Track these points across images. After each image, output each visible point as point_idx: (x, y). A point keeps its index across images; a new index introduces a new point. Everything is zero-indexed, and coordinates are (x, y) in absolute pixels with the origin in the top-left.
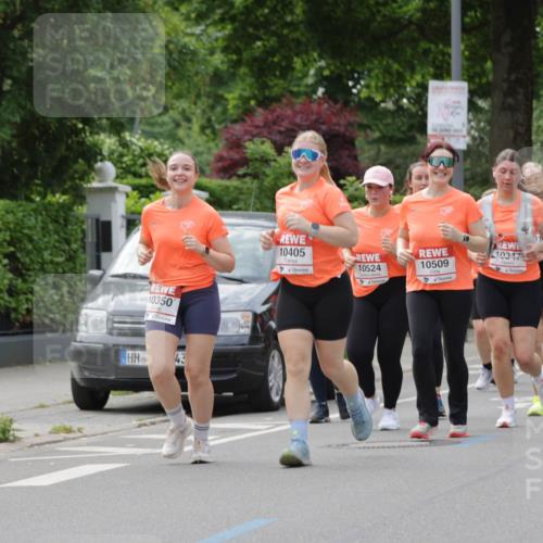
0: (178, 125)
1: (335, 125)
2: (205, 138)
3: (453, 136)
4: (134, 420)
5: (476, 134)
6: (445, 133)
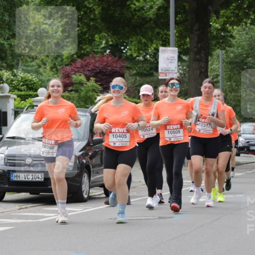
0: (40, 67)
1: (115, 67)
2: (52, 73)
3: (171, 73)
4: (17, 206)
5: (182, 72)
6: (167, 71)
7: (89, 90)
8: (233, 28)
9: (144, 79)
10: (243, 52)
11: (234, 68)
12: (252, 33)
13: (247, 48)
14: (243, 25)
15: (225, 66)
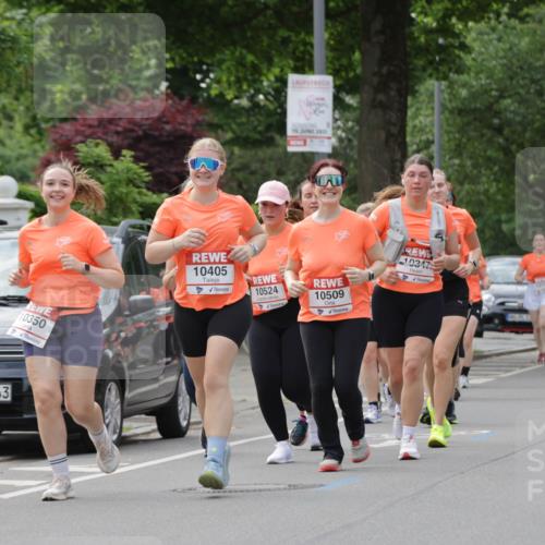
1: (181, 124)
2: (29, 139)
3: (316, 137)
5: (344, 135)
6: (307, 134)
7: (120, 181)
8: (466, 26)
9: (253, 152)
10: (490, 84)
11: (468, 124)
12: (511, 38)
13: (501, 76)
14: (489, 18)
15: (447, 120)
